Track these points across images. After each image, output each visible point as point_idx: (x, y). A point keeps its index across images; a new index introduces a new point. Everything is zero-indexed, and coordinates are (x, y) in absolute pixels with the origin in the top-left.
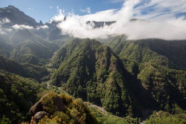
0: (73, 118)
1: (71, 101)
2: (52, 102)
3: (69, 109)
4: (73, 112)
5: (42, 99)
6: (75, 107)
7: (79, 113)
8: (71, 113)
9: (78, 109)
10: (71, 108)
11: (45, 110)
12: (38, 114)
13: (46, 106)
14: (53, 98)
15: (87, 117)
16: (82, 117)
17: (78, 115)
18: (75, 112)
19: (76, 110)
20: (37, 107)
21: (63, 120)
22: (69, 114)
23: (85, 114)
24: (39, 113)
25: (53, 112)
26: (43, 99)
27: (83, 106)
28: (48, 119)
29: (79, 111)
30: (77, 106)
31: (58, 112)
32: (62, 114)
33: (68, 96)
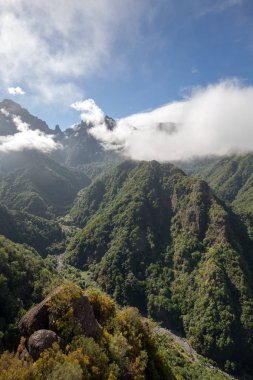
0: (117, 361)
1: (111, 311)
2: (72, 310)
3: (106, 333)
4: (117, 341)
5: (48, 298)
6: (122, 331)
7: (130, 347)
8: (112, 346)
9: (127, 336)
10: (111, 332)
11: (54, 328)
12: (37, 336)
13: (58, 316)
14: (74, 300)
15: (148, 364)
16: (137, 360)
17: (128, 354)
18: (120, 344)
19: (124, 339)
20: (36, 316)
21: (93, 363)
22: (107, 346)
23: (144, 353)
24: (40, 332)
25: (72, 335)
26: (53, 300)
27: (140, 329)
28: (59, 354)
29: (131, 342)
30: (127, 329)
32: (90, 343)
33: (106, 299)
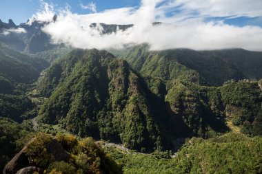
0: (81, 168)
1: (75, 142)
2: (45, 149)
3: (73, 156)
4: (80, 158)
5: (25, 148)
6: (83, 151)
7: (89, 158)
8: (77, 161)
9: (87, 153)
10: (76, 154)
11: (33, 164)
12: (20, 173)
13: (33, 157)
14: (46, 144)
15: (101, 163)
16: (94, 163)
17: (88, 162)
18: (82, 158)
19: (84, 155)
20: (17, 162)
22: (74, 162)
23: (98, 159)
24: (22, 170)
25: (48, 164)
26: (29, 147)
27: (95, 147)
29: (89, 156)
30: (86, 149)
31: (57, 163)
32: (62, 164)
33: (69, 136)
